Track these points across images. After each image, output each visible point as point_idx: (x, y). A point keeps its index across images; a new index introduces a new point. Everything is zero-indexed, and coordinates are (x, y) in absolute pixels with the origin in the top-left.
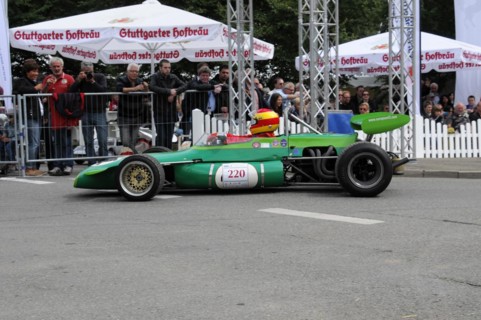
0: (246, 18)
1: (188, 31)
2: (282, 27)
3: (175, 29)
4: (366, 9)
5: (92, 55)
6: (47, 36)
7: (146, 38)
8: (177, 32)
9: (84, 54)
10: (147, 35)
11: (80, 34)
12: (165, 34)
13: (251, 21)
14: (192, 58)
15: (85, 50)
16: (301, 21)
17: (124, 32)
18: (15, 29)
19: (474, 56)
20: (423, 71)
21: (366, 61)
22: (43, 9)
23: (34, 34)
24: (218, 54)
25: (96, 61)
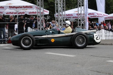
1: (27, 7)
2: (51, 6)
3: (23, 6)
4: (72, 2)
5: (2, 13)
10: (17, 7)
12: (21, 7)
13: (43, 5)
14: (28, 14)
16: (56, 5)
19: (100, 14)
21: (72, 15)
24: (35, 13)
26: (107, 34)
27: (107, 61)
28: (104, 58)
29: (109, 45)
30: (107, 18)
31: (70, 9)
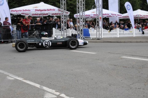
0: (65, 8)
1: (51, 10)
3: (48, 9)
4: (90, 3)
5: (28, 14)
6: (18, 11)
7: (41, 11)
8: (48, 10)
9: (26, 14)
11: (26, 10)
12: (45, 10)
13: (66, 8)
14: (51, 15)
15: (26, 13)
16: (77, 9)
17: (36, 10)
18: (11, 10)
19: (114, 14)
20: (103, 17)
21: (90, 16)
22: (14, 3)
23: (15, 11)
24: (57, 14)
25: (28, 16)
26: (121, 32)
27: (122, 57)
28: (119, 55)
29: (123, 42)
30: (121, 17)
31: (88, 10)
